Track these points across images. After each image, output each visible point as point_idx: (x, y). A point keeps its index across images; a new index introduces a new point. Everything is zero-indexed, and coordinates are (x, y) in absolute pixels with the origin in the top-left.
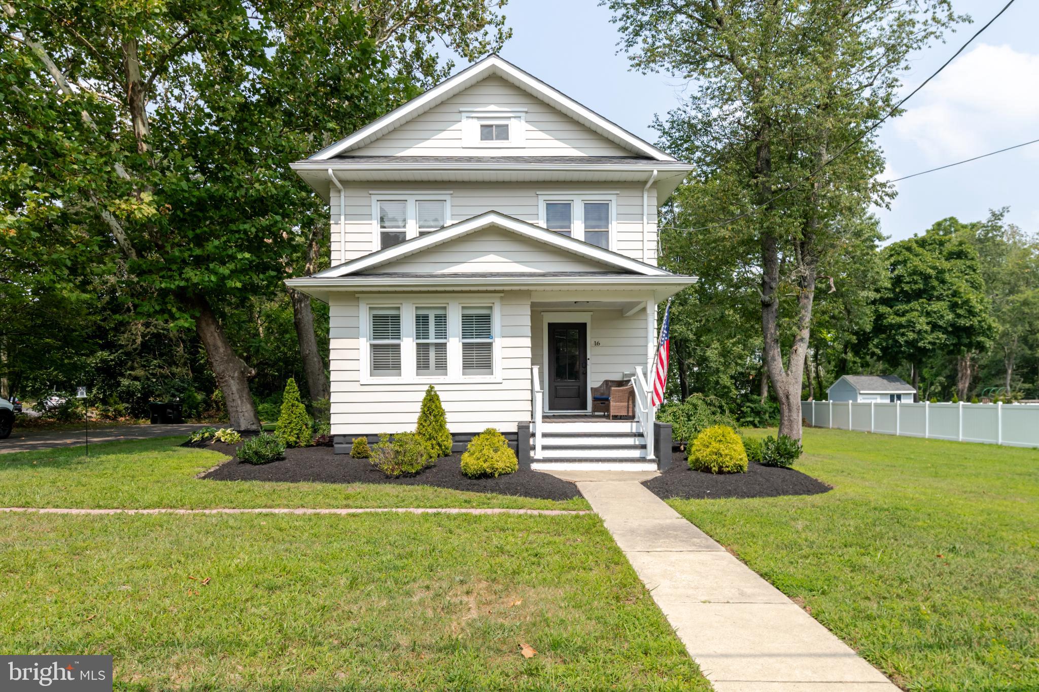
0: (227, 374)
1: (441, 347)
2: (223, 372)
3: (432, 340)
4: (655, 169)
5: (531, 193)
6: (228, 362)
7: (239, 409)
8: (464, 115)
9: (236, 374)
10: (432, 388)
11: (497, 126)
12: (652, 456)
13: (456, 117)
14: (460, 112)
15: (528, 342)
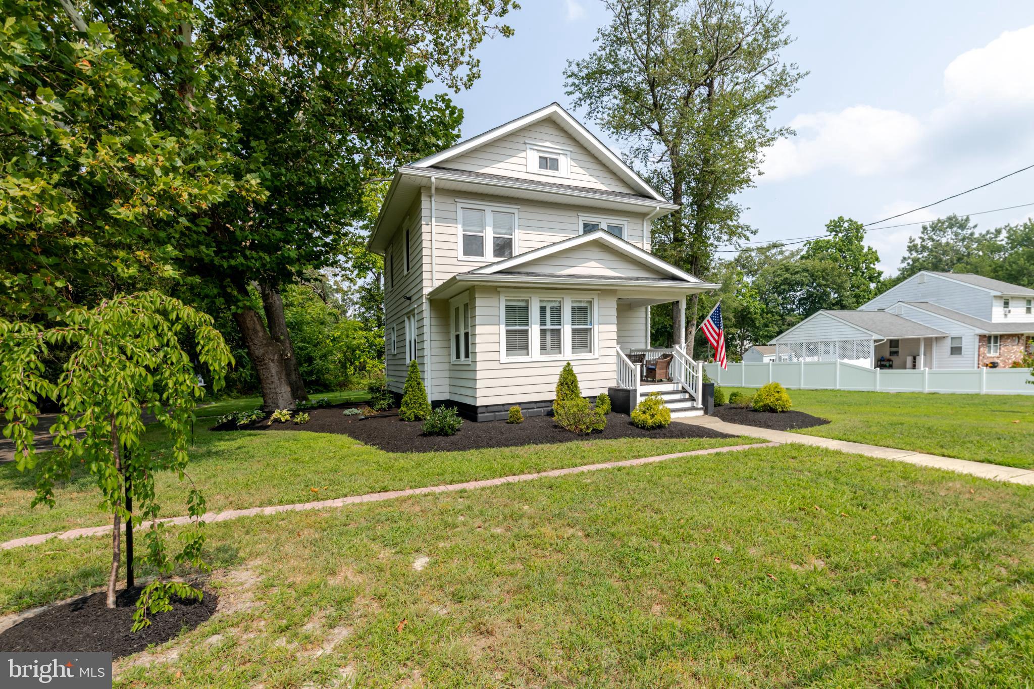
0: (266, 358)
1: (557, 333)
2: (264, 355)
3: (548, 326)
4: (658, 206)
5: (574, 214)
6: (267, 345)
7: (278, 390)
8: (528, 146)
9: (276, 357)
10: (569, 364)
11: (550, 159)
12: (700, 406)
13: (523, 147)
14: (525, 143)
15: (614, 328)
